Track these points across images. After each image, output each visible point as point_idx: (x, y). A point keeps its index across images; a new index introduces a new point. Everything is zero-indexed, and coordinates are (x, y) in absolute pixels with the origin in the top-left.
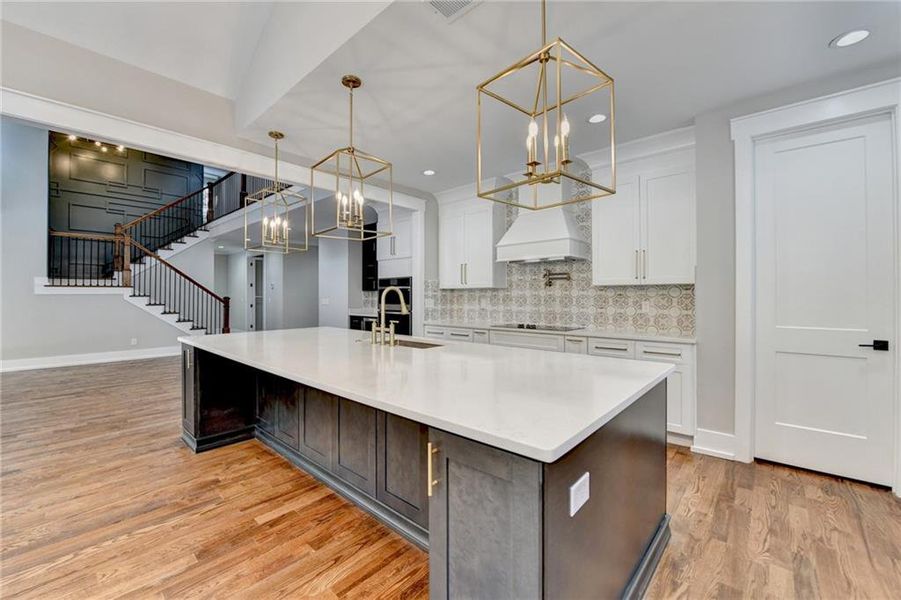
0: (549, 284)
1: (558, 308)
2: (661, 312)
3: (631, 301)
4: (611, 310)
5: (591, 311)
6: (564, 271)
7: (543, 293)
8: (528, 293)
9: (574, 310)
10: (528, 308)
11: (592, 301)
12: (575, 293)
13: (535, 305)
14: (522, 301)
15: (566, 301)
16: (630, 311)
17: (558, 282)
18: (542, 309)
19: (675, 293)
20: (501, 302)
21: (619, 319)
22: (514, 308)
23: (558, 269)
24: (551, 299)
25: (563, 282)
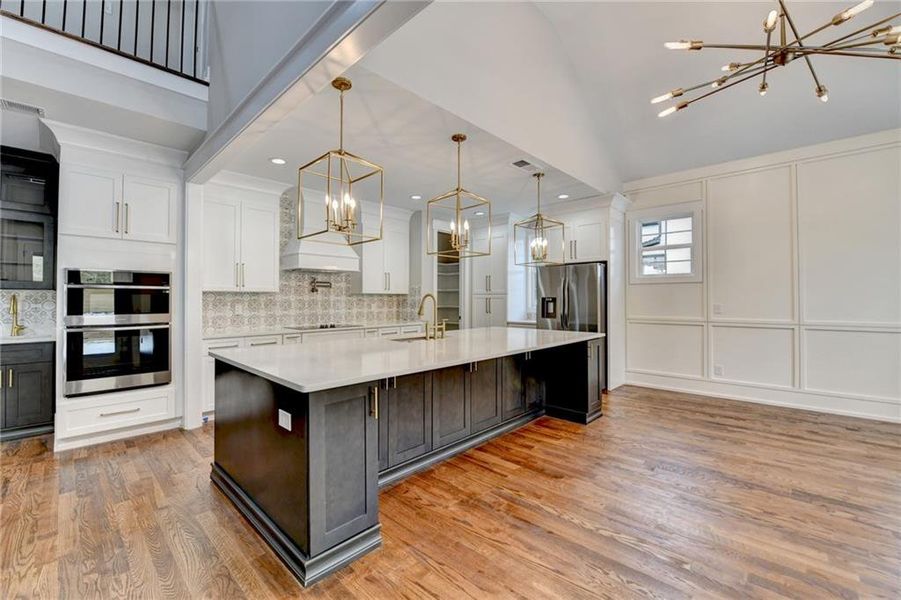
0: (313, 290)
1: (319, 311)
2: (380, 310)
3: (365, 304)
4: (355, 311)
5: (343, 311)
6: (324, 280)
7: (307, 297)
8: (292, 298)
9: (332, 311)
10: (293, 312)
11: (344, 305)
12: (332, 298)
13: (300, 309)
14: (287, 305)
15: (326, 305)
16: (365, 310)
17: (320, 289)
18: (307, 311)
19: (386, 299)
20: (263, 306)
21: (359, 315)
22: (278, 312)
23: (320, 278)
24: (313, 303)
25: (324, 289)
